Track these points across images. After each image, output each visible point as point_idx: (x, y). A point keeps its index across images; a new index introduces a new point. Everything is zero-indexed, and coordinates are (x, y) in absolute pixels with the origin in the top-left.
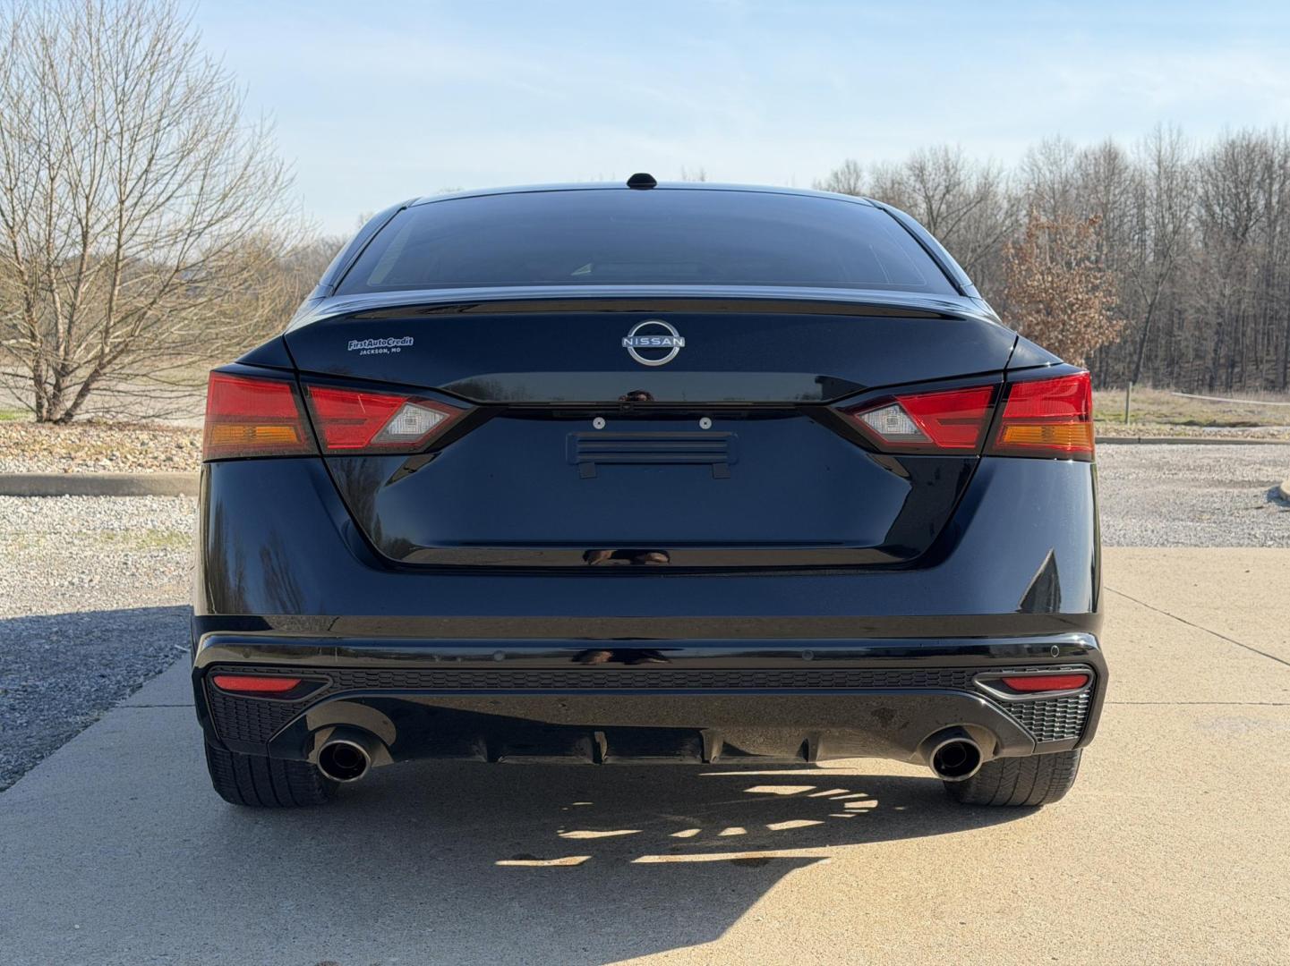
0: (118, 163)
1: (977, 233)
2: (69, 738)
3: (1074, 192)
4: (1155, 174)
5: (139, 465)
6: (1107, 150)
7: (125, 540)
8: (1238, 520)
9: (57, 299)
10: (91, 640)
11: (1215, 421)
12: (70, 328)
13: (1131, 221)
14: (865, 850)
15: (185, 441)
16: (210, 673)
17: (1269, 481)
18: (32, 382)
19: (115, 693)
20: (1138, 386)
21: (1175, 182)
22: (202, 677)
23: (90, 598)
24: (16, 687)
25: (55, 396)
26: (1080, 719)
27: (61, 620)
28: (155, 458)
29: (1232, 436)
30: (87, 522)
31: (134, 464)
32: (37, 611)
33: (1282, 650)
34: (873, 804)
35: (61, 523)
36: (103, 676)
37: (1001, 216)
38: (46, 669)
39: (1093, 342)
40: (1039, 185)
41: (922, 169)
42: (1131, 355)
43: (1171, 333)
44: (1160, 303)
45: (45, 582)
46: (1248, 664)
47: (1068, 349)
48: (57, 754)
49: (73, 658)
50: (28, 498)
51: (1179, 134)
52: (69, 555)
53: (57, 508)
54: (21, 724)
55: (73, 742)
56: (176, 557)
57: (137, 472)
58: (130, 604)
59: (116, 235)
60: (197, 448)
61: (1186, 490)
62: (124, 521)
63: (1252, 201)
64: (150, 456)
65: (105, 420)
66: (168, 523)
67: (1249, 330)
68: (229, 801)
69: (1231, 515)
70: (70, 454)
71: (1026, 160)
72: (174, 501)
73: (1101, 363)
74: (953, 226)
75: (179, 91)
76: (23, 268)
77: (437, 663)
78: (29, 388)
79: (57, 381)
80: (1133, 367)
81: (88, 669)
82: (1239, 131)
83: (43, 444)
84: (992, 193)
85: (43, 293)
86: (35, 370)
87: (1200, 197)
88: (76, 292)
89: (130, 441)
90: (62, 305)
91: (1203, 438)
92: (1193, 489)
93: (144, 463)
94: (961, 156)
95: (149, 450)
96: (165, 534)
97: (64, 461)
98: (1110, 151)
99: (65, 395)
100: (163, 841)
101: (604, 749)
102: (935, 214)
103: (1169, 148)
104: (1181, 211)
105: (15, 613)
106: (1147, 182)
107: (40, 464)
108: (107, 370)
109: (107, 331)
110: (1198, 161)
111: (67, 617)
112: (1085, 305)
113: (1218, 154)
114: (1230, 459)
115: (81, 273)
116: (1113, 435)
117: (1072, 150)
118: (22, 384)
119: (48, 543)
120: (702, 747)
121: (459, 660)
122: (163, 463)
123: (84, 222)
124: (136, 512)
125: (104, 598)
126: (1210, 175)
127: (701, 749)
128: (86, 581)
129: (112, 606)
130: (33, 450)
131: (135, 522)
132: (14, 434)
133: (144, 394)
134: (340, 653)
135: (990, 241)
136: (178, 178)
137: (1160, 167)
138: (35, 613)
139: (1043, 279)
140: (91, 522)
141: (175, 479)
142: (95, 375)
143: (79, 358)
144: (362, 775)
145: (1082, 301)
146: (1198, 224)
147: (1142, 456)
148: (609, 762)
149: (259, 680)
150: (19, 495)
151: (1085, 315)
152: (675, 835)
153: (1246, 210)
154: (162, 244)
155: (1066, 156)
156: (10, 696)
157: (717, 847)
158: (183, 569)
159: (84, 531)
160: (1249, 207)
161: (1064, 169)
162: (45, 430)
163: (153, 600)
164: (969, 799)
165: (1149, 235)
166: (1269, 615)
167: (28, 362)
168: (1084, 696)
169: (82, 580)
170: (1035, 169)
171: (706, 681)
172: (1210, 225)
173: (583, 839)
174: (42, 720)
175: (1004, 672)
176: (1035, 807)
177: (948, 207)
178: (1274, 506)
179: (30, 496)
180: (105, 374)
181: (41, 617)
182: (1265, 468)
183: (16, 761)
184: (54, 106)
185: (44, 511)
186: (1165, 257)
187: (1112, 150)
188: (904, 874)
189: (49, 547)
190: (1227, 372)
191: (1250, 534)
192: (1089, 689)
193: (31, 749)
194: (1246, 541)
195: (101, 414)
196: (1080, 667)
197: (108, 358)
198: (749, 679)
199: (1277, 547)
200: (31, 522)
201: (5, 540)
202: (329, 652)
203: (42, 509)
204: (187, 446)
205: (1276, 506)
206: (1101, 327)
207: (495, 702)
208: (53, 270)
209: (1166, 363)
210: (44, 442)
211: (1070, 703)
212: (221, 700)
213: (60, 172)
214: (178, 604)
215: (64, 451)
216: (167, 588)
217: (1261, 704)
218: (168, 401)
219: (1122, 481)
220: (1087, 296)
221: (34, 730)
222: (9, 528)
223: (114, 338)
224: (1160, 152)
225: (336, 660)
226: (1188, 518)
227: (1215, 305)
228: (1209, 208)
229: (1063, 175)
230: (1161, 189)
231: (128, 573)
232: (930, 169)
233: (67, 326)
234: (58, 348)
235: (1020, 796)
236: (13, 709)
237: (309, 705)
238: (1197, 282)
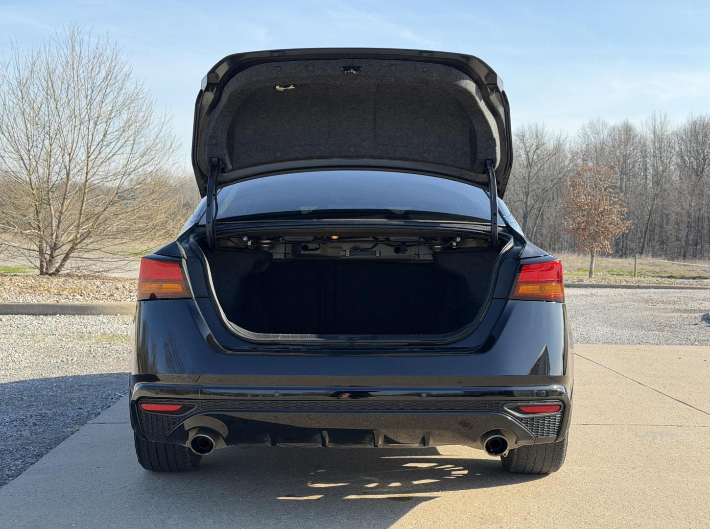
0: (86, 137)
1: (553, 171)
2: (64, 439)
3: (607, 149)
4: (652, 140)
5: (96, 298)
6: (626, 126)
7: (89, 338)
8: (683, 331)
9: (52, 208)
10: (73, 390)
11: (684, 276)
12: (59, 224)
13: (639, 165)
14: (458, 494)
15: (120, 285)
16: (139, 402)
17: (705, 310)
18: (38, 253)
19: (86, 417)
20: (643, 256)
21: (663, 144)
22: (135, 405)
23: (72, 369)
24: (36, 414)
25: (50, 261)
26: (557, 427)
27: (57, 379)
28: (104, 295)
29: (690, 285)
30: (69, 329)
31: (93, 298)
32: (45, 375)
33: (689, 399)
34: (466, 472)
35: (56, 329)
36: (80, 408)
37: (567, 163)
38: (51, 405)
39: (613, 233)
40: (588, 145)
41: (523, 136)
42: (639, 238)
43: (662, 227)
44: (656, 211)
45: (49, 360)
46: (669, 406)
47: (600, 236)
48: (59, 447)
49: (64, 399)
50: (38, 316)
51: (665, 117)
52: (60, 346)
53: (53, 321)
54: (40, 432)
55: (67, 441)
56: (116, 347)
57: (95, 302)
58: (92, 372)
59: (85, 175)
60: (127, 289)
61: (659, 314)
62: (88, 329)
63: (706, 154)
64: (102, 293)
65: (76, 273)
66: (112, 330)
67: (706, 225)
68: (145, 468)
69: (680, 328)
70: (59, 292)
71: (580, 131)
72: (114, 318)
73: (623, 243)
74: (541, 167)
75: (121, 99)
76: (34, 192)
77: (249, 398)
78: (36, 256)
79: (52, 252)
80: (641, 245)
81: (72, 405)
82: (698, 116)
83: (44, 287)
84: (562, 149)
85: (45, 206)
86: (40, 247)
87: (677, 152)
88: (62, 205)
89: (90, 285)
90: (55, 213)
91: (673, 285)
92: (663, 314)
93: (99, 297)
94: (545, 129)
95: (101, 290)
96: (110, 335)
97: (56, 296)
98: (627, 127)
99: (56, 260)
100: (113, 487)
101: (327, 440)
102: (530, 161)
103: (660, 125)
104: (667, 159)
105: (34, 376)
106: (648, 144)
107: (44, 298)
108: (78, 246)
109: (79, 225)
110: (676, 132)
111: (60, 378)
112: (610, 212)
113: (687, 129)
114: (687, 297)
115: (65, 195)
116: (624, 283)
117: (606, 126)
118: (32, 254)
119: (49, 340)
120: (374, 439)
121: (260, 396)
122: (109, 298)
123: (68, 167)
124: (95, 324)
125: (79, 369)
126: (683, 140)
127: (373, 440)
128: (70, 360)
129: (83, 373)
130: (40, 290)
131: (94, 329)
132: (29, 282)
133: (98, 259)
134: (202, 393)
135: (561, 175)
136: (119, 145)
137: (655, 135)
138: (44, 376)
139: (586, 197)
140: (71, 329)
141: (115, 306)
142: (72, 249)
143: (64, 240)
144: (211, 452)
145: (607, 210)
146: (676, 167)
147: (638, 295)
148: (330, 446)
149: (163, 406)
150: (33, 315)
151: (609, 218)
152: (366, 486)
153: (703, 159)
154: (110, 179)
155: (603, 129)
156: (33, 418)
157: (386, 492)
158: (120, 354)
159: (68, 333)
160: (704, 157)
161: (602, 136)
162: (45, 279)
163: (105, 370)
164: (512, 470)
165: (649, 173)
166: (686, 381)
167: (36, 242)
168: (559, 416)
169: (67, 359)
170: (586, 136)
171: (375, 407)
172: (683, 166)
173: (320, 488)
174: (50, 430)
175: (519, 404)
176: (546, 474)
177: (538, 156)
178: (704, 324)
179: (39, 315)
180: (77, 249)
181: (48, 378)
182: (705, 302)
183: (38, 450)
184: (53, 106)
185: (46, 323)
186: (658, 185)
187: (629, 126)
188: (476, 504)
189: (50, 342)
190: (693, 249)
191: (687, 338)
192: (561, 412)
193: (45, 444)
194: (684, 342)
195: (74, 270)
196: (556, 402)
197: (79, 240)
198: (396, 406)
199: (700, 345)
200: (39, 328)
201: (27, 338)
202: (196, 392)
203: (45, 322)
204: (121, 288)
205: (705, 324)
206: (618, 224)
207: (276, 417)
208: (50, 193)
209: (659, 243)
210: (45, 286)
211: (552, 419)
212: (144, 415)
213: (55, 141)
214: (118, 372)
215: (56, 291)
216: (112, 364)
217: (671, 425)
218: (110, 263)
219: (625, 309)
220: (610, 207)
221: (46, 435)
222: (28, 332)
223: (82, 230)
224: (655, 127)
225: (200, 396)
226: (657, 329)
227: (687, 211)
228: (682, 158)
229: (601, 140)
230: (655, 148)
231: (91, 356)
232: (528, 136)
233: (57, 223)
234: (52, 235)
235: (538, 468)
236: (35, 424)
237: (185, 418)
238: (676, 199)
